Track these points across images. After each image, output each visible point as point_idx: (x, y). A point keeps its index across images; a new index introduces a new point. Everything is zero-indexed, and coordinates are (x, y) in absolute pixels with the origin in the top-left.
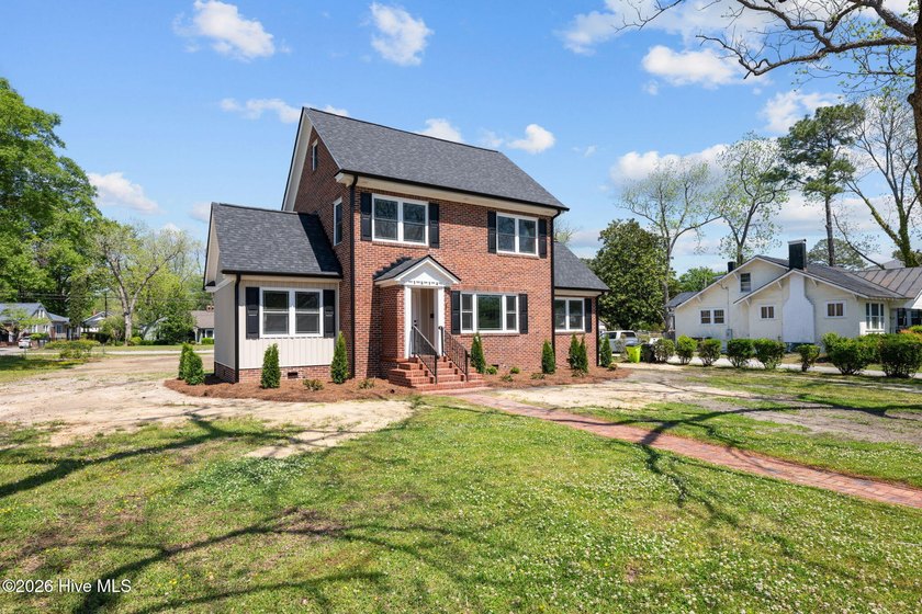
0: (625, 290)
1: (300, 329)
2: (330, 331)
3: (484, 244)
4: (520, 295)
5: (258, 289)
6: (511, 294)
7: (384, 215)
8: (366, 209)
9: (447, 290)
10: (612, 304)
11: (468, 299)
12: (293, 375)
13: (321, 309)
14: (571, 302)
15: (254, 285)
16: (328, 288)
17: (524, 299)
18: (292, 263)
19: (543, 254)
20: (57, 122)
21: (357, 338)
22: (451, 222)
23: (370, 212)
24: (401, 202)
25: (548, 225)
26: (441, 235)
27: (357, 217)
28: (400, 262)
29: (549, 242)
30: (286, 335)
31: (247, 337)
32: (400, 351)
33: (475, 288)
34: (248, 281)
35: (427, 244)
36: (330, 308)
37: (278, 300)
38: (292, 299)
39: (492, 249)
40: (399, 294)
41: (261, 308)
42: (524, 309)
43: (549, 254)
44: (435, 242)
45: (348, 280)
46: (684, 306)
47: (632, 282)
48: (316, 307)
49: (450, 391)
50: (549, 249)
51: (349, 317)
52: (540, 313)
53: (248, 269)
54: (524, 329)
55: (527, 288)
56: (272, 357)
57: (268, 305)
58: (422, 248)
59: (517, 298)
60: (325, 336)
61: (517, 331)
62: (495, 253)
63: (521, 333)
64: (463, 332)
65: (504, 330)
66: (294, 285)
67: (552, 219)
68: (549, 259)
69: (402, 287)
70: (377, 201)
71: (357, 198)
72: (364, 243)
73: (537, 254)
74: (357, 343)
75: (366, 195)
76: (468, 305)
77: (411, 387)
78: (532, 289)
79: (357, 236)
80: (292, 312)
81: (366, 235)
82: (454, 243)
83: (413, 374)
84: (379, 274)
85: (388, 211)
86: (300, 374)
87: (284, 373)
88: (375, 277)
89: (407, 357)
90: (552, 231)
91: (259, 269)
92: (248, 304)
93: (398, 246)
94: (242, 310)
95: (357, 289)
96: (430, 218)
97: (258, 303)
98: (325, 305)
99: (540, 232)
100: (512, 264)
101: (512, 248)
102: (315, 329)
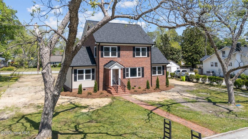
0: (191, 51)
1: (86, 78)
2: (93, 79)
3: (132, 55)
4: (142, 67)
5: (77, 70)
6: (139, 67)
7: (106, 51)
8: (102, 50)
9: (121, 69)
10: (187, 56)
11: (128, 69)
12: (84, 90)
13: (91, 73)
14: (158, 67)
15: (76, 69)
16: (93, 68)
17: (143, 68)
18: (84, 63)
19: (148, 56)
20: (16, 12)
21: (100, 81)
22: (123, 51)
23: (103, 50)
24: (110, 47)
25: (150, 48)
26: (121, 54)
27: (100, 52)
28: (110, 62)
29: (150, 53)
30: (83, 80)
31: (74, 81)
32: (110, 84)
33: (129, 67)
34: (75, 68)
35: (117, 57)
36: (93, 73)
37: (81, 72)
38: (84, 71)
39: (134, 56)
40: (110, 71)
41: (77, 74)
42: (143, 71)
43: (150, 56)
44: (119, 56)
45: (98, 67)
46: (205, 61)
47: (193, 49)
48: (90, 73)
49: (121, 95)
50: (150, 54)
51: (98, 76)
52: (147, 72)
53: (75, 65)
54: (143, 76)
55: (143, 65)
56: (80, 86)
57: (79, 73)
58: (116, 58)
59: (141, 68)
60: (92, 80)
61: (141, 77)
62: (135, 57)
63: (142, 77)
64: (126, 78)
65: (137, 77)
66: (85, 68)
67: (151, 47)
68: (150, 57)
69: (110, 69)
70: (105, 47)
71: (100, 47)
72: (101, 58)
73: (146, 56)
74: (100, 82)
75: (102, 47)
76: (128, 71)
77: (112, 94)
78: (145, 65)
79: (100, 56)
80: (84, 74)
81: (102, 56)
82: (124, 56)
83: (113, 91)
84: (105, 65)
85: (107, 49)
86: (86, 89)
87: (83, 89)
88: (104, 66)
89: (111, 86)
90: (151, 50)
91: (77, 65)
92: (74, 73)
93: (110, 58)
94: (73, 75)
95: (100, 69)
96: (118, 50)
97: (77, 73)
98: (92, 72)
99: (147, 51)
100: (140, 60)
101: (139, 55)
102: (90, 78)
